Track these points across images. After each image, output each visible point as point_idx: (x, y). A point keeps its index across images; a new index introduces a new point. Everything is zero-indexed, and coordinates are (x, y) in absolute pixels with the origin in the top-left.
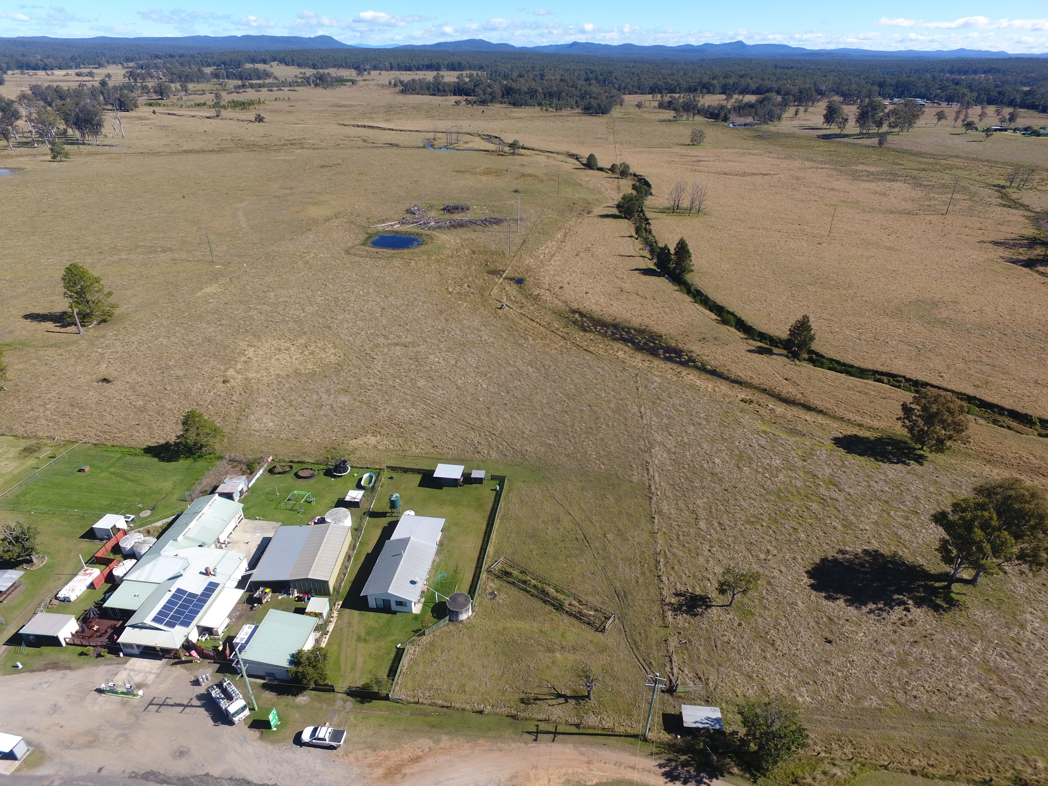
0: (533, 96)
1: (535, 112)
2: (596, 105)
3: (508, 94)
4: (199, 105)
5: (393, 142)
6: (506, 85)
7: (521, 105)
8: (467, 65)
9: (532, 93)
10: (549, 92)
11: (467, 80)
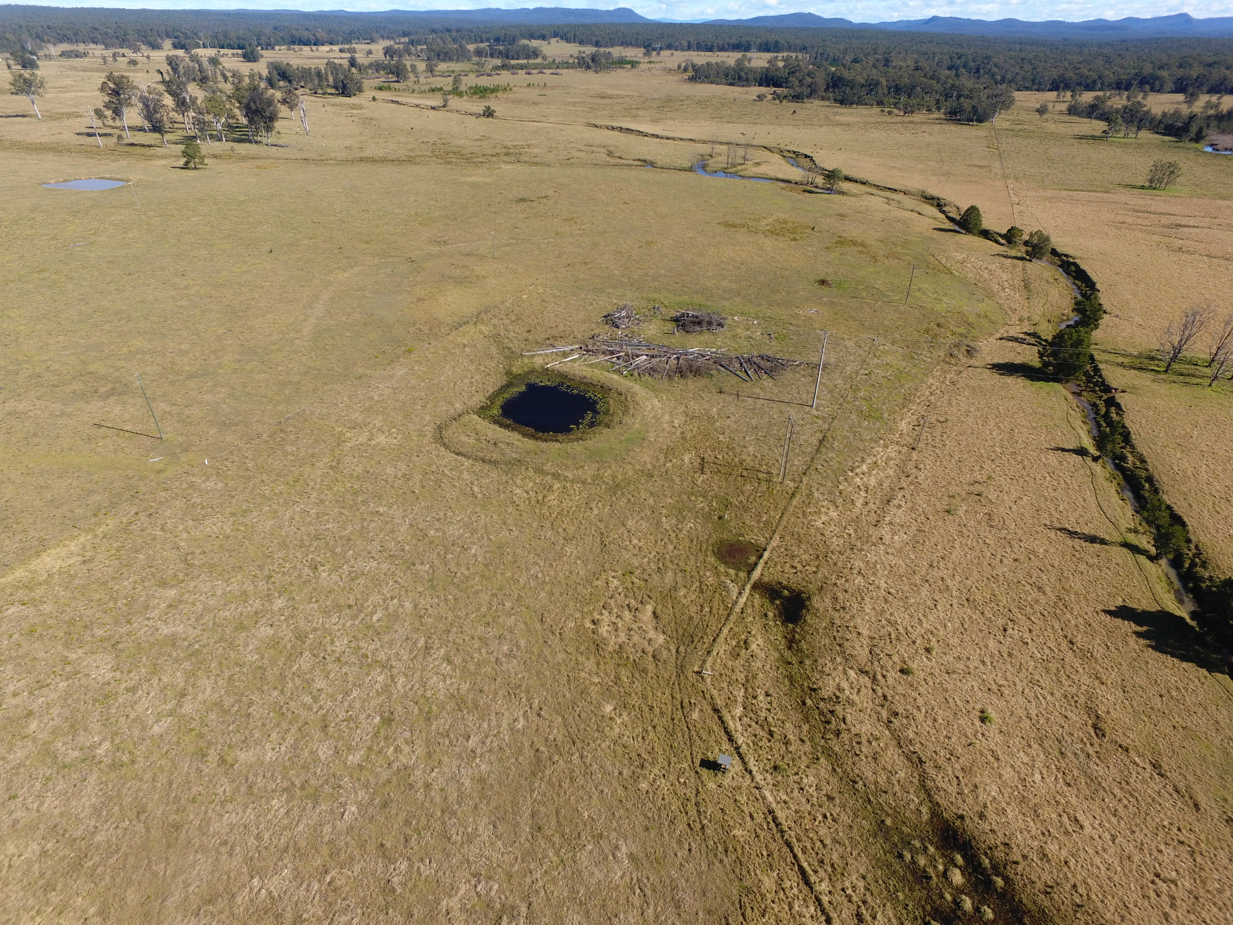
0: (871, 90)
1: (871, 116)
2: (969, 109)
3: (835, 86)
4: (433, 90)
5: (649, 158)
6: (834, 74)
7: (852, 104)
8: (786, 45)
9: (871, 86)
10: (897, 86)
11: (781, 64)
